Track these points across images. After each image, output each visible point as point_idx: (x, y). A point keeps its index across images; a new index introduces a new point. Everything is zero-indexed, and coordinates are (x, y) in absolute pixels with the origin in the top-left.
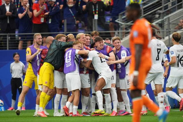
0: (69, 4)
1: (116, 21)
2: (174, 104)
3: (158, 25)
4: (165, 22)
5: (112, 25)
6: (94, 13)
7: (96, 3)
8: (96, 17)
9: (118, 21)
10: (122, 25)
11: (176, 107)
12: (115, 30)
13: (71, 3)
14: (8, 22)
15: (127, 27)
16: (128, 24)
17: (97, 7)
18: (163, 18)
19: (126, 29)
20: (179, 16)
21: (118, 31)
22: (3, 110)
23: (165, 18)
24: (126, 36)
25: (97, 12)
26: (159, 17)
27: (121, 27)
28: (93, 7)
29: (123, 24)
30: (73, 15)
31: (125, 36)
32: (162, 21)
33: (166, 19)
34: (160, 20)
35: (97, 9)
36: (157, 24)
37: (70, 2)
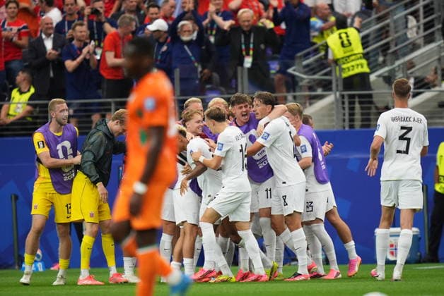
0: (183, 36)
1: (290, 71)
2: (419, 254)
3: (381, 79)
4: (397, 74)
5: (280, 79)
6: (244, 53)
7: (250, 32)
8: (248, 62)
9: (294, 70)
10: (302, 79)
11: (422, 261)
12: (288, 91)
13: (187, 33)
14: (52, 74)
15: (313, 83)
16: (316, 77)
17: (252, 41)
18: (393, 64)
19: (311, 88)
20: (427, 59)
21: (292, 94)
22: (41, 269)
23: (398, 63)
24: (311, 104)
25: (251, 52)
26: (384, 62)
27: (301, 84)
28: (243, 40)
29: (306, 78)
30: (193, 58)
31: (308, 104)
32: (390, 71)
33: (399, 66)
34: (386, 69)
35: (251, 46)
36: (379, 76)
37: (185, 31)
